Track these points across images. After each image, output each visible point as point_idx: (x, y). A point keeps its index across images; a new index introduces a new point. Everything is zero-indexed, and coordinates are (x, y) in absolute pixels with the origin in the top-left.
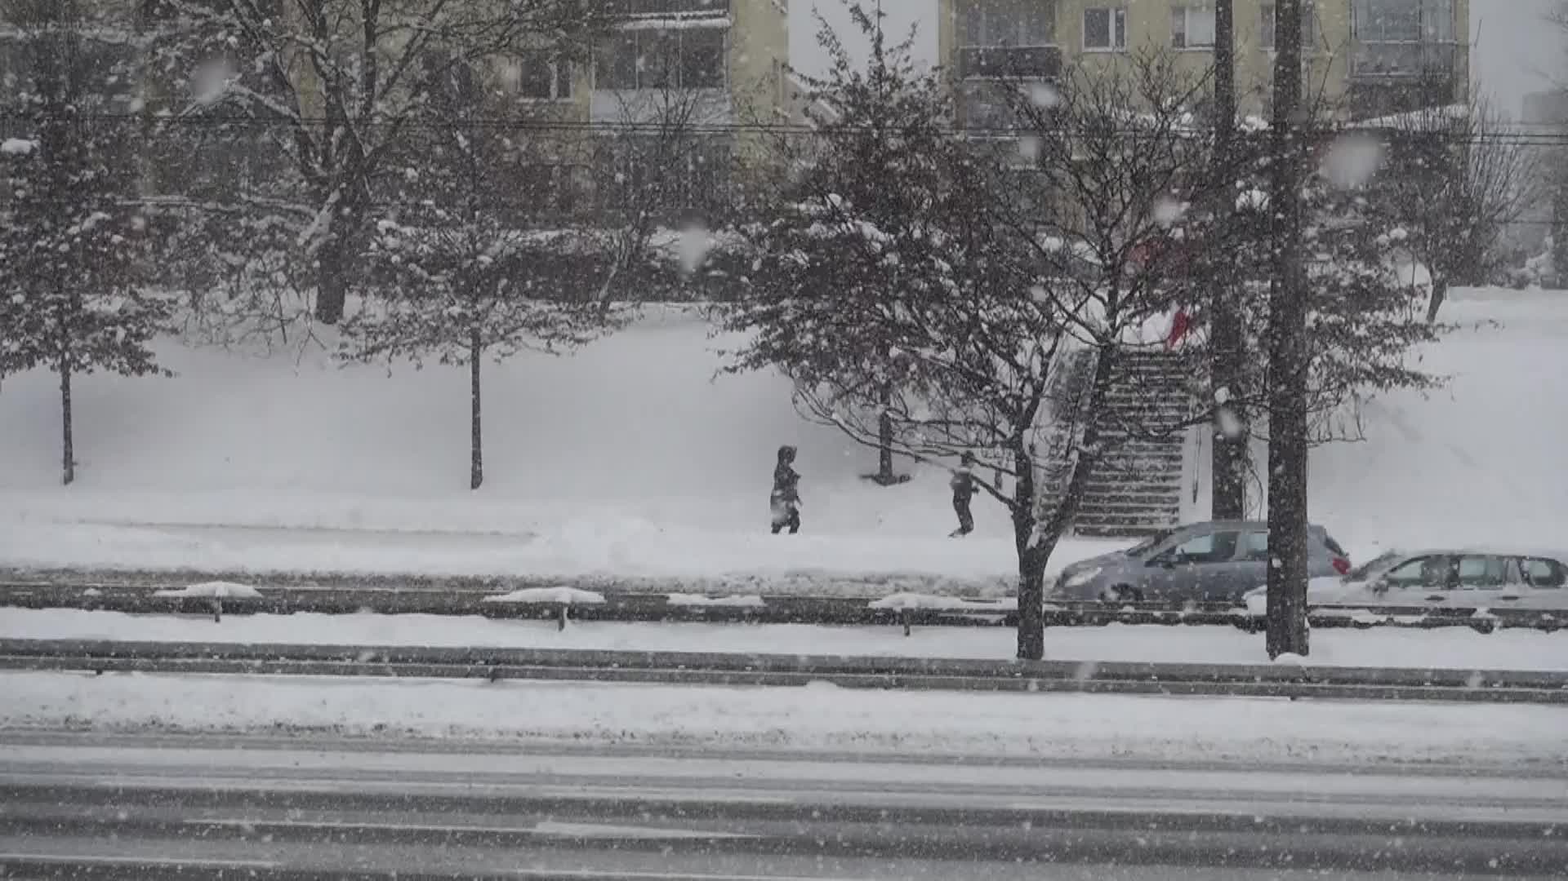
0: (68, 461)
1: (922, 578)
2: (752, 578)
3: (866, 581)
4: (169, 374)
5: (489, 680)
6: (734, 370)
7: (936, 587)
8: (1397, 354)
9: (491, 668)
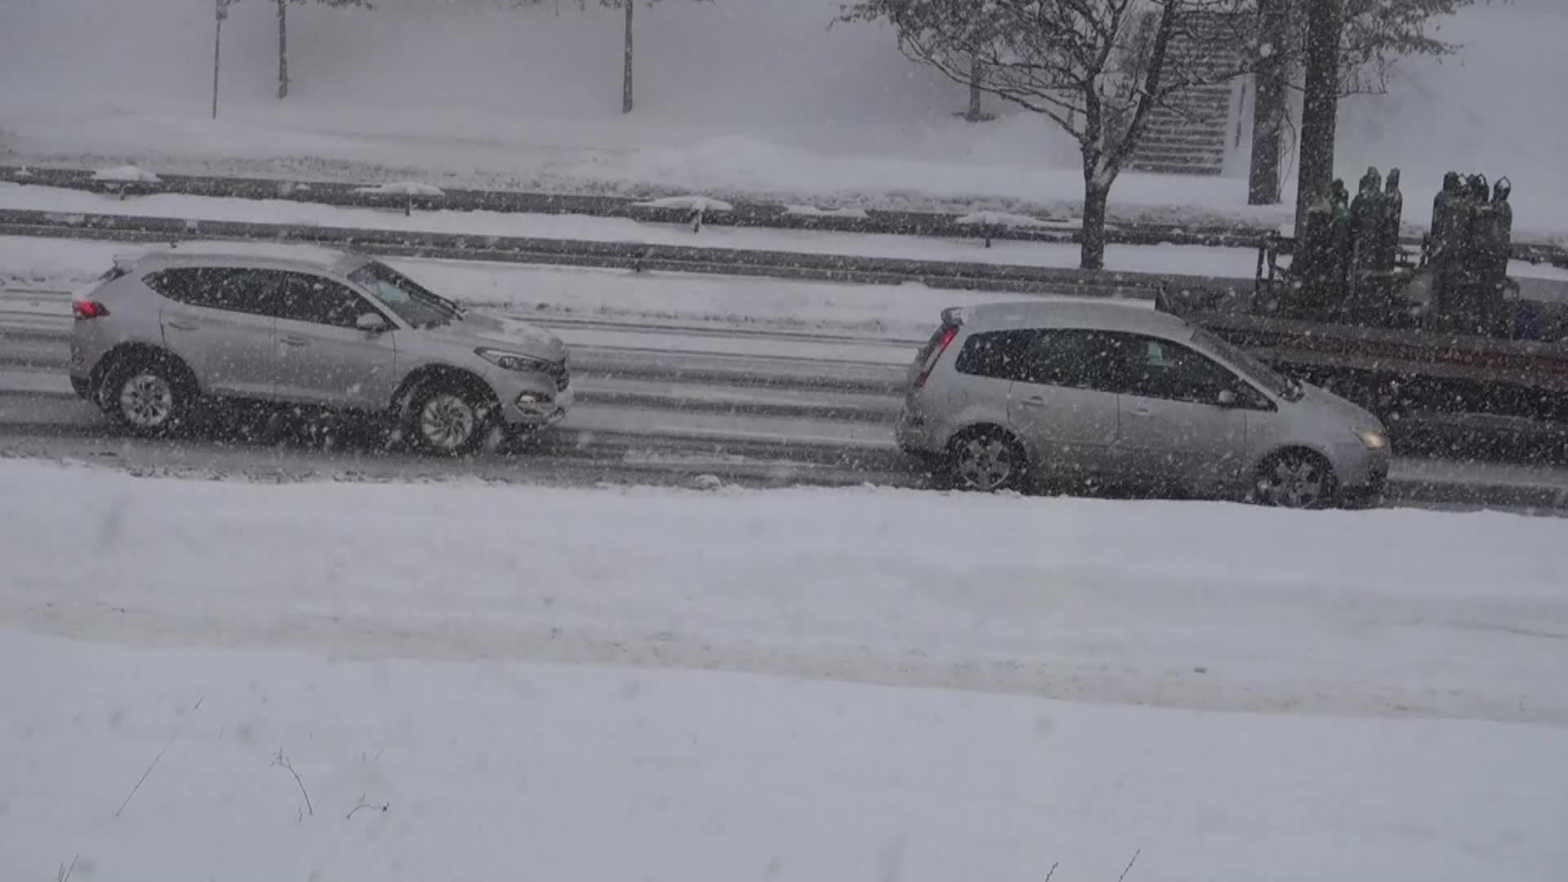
0: (283, 77)
1: (1002, 201)
2: (858, 195)
3: (955, 201)
4: (370, 7)
5: (635, 271)
6: (848, 19)
7: (1014, 209)
8: (1418, 23)
9: (636, 260)
